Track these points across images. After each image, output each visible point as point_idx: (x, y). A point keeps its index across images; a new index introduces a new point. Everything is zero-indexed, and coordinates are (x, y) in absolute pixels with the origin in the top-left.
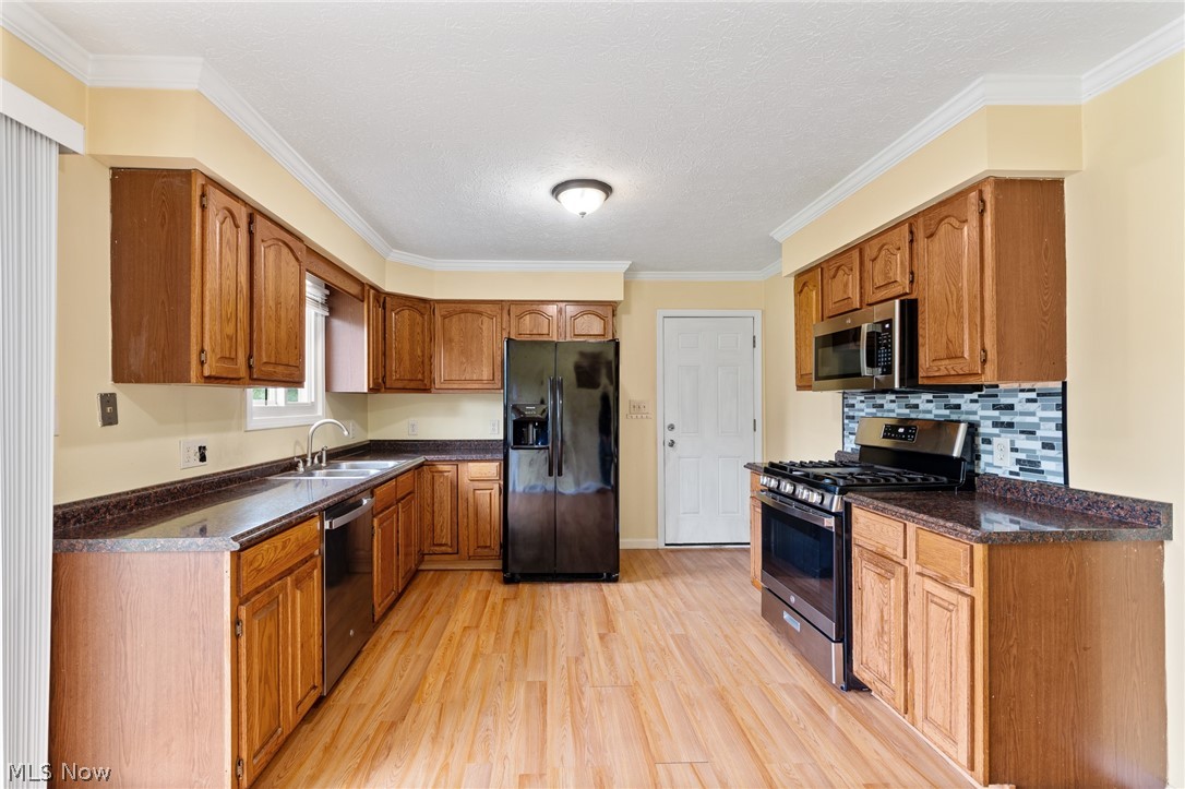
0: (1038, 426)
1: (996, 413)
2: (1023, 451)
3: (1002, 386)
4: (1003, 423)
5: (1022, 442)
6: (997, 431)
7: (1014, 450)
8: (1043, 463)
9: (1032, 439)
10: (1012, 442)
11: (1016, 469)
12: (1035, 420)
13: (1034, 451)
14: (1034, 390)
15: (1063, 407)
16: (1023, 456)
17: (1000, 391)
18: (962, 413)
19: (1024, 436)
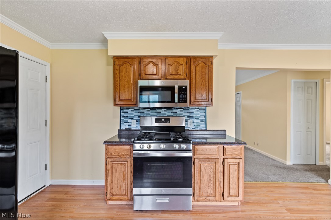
0: (200, 117)
1: (189, 114)
2: (196, 123)
3: (190, 107)
4: (190, 116)
5: (195, 121)
6: (189, 118)
7: (193, 123)
8: (201, 125)
9: (198, 120)
10: (193, 121)
11: (194, 127)
12: (199, 115)
13: (199, 123)
14: (199, 109)
15: (205, 113)
16: (195, 124)
17: (190, 109)
18: (178, 114)
19: (196, 119)
